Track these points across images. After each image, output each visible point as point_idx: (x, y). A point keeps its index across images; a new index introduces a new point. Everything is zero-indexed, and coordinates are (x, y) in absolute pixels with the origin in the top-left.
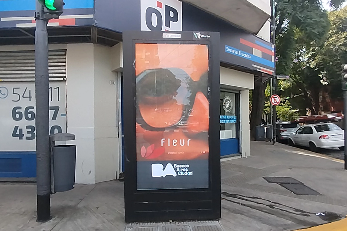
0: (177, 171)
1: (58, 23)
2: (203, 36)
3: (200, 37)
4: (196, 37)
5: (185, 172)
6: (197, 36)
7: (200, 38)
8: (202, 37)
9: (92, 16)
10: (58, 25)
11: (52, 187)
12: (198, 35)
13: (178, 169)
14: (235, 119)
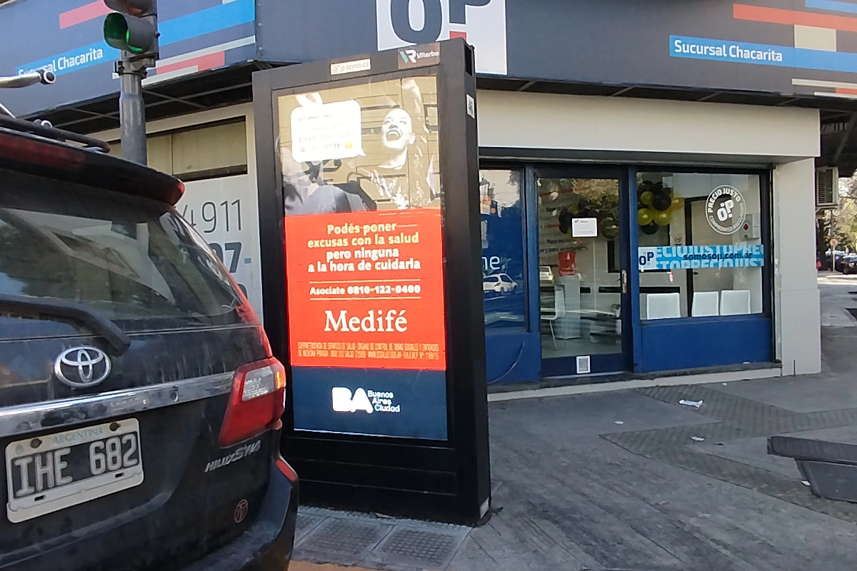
0: (373, 403)
1: (197, 66)
2: (422, 55)
3: (416, 58)
4: (406, 61)
5: (387, 405)
6: (408, 58)
7: (414, 61)
8: (419, 57)
9: (252, 40)
10: (197, 71)
12: (411, 54)
13: (375, 399)
14: (758, 253)
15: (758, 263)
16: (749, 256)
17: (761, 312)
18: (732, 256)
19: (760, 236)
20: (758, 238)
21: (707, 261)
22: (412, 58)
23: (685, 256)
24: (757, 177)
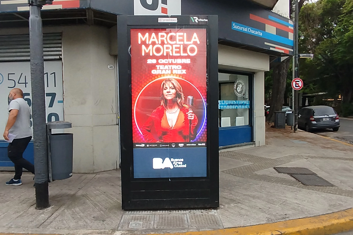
2: (200, 20)
3: (198, 21)
5: (180, 164)
7: (197, 22)
11: (50, 175)
14: (248, 104)
15: (247, 107)
16: (245, 105)
17: (248, 124)
18: (241, 105)
19: (248, 98)
20: (247, 98)
21: (234, 106)
22: (196, 21)
23: (228, 104)
24: (248, 77)
